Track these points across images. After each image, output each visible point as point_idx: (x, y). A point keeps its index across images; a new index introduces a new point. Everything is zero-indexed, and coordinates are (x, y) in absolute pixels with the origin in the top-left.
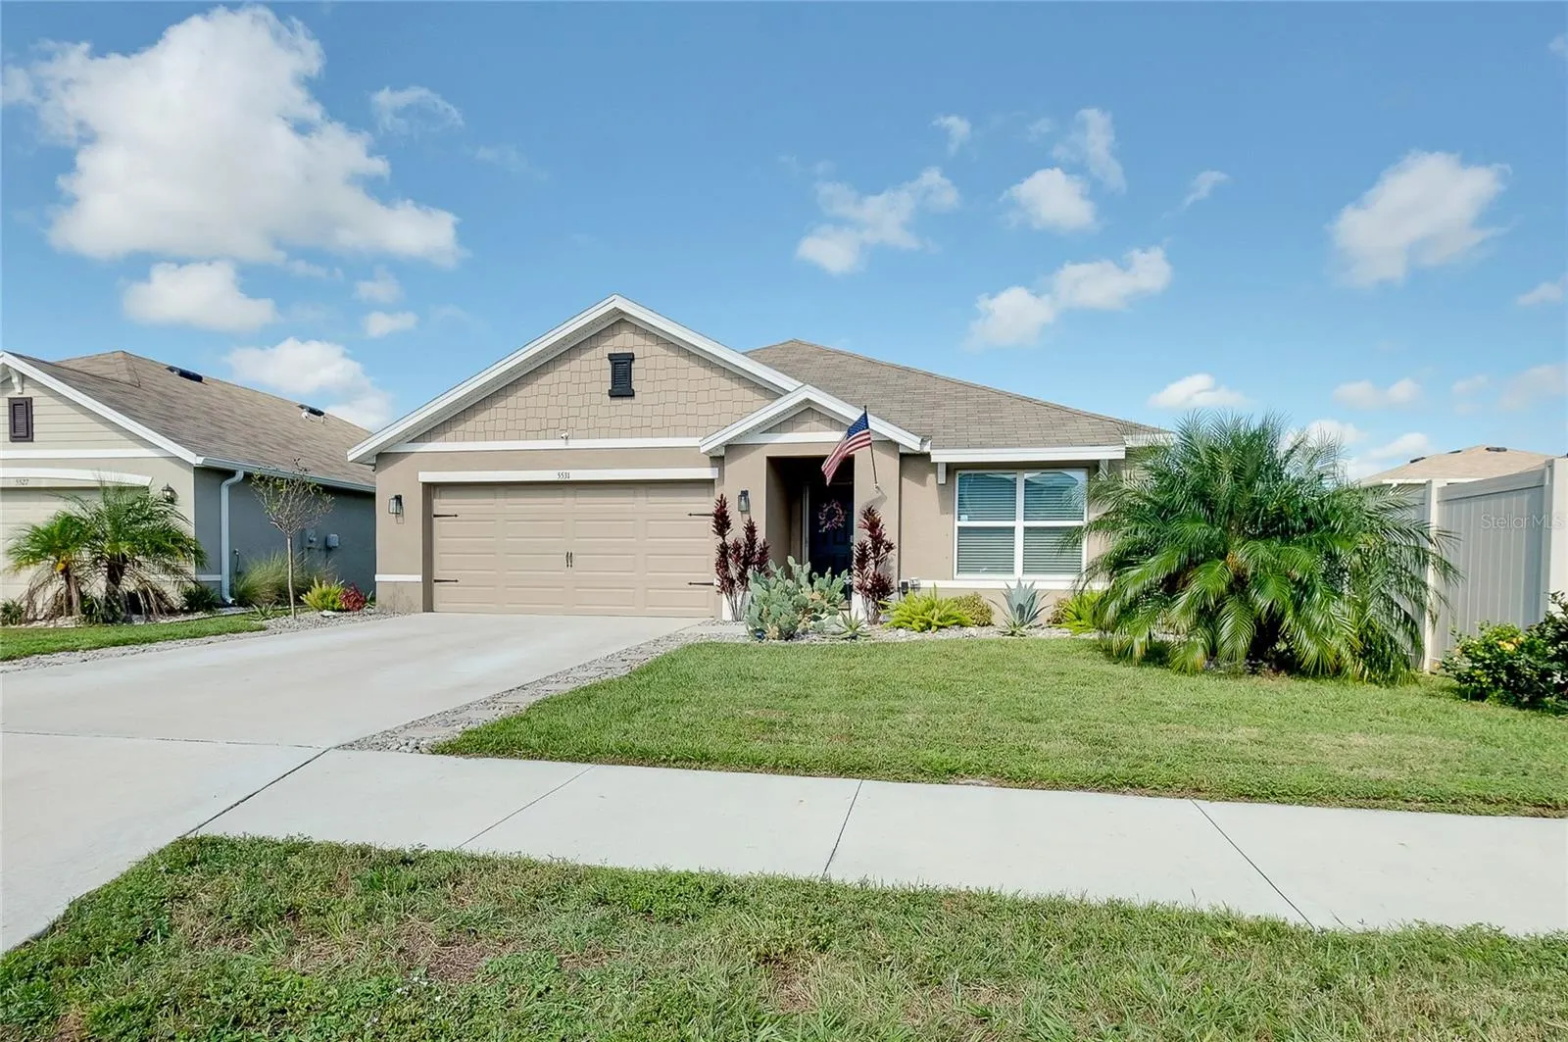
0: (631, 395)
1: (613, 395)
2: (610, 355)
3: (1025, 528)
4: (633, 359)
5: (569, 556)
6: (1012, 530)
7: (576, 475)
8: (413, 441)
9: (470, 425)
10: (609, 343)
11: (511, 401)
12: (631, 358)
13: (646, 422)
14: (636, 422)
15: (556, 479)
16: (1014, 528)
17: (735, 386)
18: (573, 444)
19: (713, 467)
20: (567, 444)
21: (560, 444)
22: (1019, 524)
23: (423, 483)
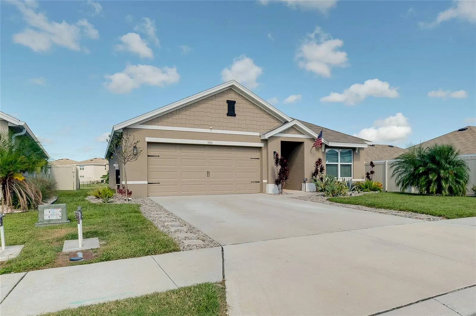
0: (235, 115)
1: (228, 115)
2: (227, 100)
3: (341, 165)
4: (235, 103)
5: (208, 173)
6: (337, 165)
7: (214, 143)
8: (142, 124)
9: (170, 120)
10: (227, 96)
11: (188, 112)
12: (234, 102)
13: (240, 126)
14: (236, 125)
15: (207, 144)
16: (338, 164)
17: (268, 117)
18: (214, 131)
19: (262, 143)
20: (211, 131)
21: (208, 131)
22: (339, 164)
23: (147, 142)
